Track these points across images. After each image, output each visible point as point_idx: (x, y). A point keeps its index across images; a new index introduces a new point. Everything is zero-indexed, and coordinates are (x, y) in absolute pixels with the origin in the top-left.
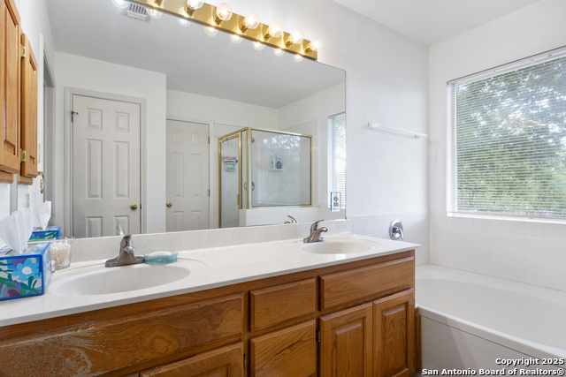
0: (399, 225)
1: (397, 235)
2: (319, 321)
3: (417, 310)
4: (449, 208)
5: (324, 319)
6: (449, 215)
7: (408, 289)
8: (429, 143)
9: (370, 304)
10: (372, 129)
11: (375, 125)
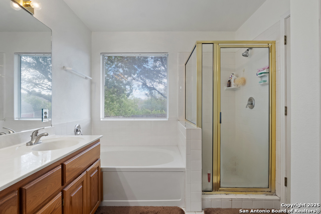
0: (79, 127)
1: (79, 133)
2: (63, 192)
3: (101, 169)
4: (101, 117)
5: (66, 189)
6: (101, 120)
7: (97, 160)
8: (91, 82)
9: (85, 173)
10: (66, 70)
11: (68, 68)
